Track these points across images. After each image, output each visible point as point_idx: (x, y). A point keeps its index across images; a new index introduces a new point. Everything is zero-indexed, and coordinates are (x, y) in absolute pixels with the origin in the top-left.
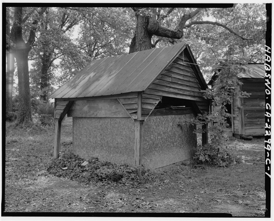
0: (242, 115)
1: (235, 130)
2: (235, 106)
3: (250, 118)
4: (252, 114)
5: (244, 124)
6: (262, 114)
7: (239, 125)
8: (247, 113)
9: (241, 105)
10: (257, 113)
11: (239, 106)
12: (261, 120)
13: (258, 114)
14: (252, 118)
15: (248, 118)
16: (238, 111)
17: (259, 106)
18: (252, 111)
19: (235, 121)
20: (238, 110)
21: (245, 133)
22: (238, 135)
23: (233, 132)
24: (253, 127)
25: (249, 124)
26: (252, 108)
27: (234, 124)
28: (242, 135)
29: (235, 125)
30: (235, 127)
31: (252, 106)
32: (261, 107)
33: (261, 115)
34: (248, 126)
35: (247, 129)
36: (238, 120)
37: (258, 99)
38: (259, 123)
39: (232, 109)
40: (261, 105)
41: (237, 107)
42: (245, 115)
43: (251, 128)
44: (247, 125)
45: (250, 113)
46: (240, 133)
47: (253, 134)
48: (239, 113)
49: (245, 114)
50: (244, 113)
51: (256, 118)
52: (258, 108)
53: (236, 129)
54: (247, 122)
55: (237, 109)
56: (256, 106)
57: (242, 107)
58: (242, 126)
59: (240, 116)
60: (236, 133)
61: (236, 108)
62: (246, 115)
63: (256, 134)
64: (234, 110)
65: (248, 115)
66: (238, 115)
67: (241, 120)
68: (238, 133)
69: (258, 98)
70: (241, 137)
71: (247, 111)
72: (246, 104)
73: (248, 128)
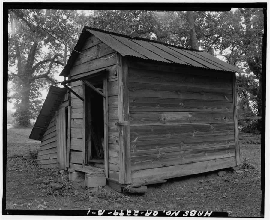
0: (125, 142)
1: (111, 172)
2: (113, 120)
3: (143, 146)
4: (146, 138)
5: (130, 161)
6: (164, 137)
7: (119, 162)
8: (136, 136)
9: (125, 119)
10: (155, 136)
11: (121, 120)
12: (161, 149)
13: (157, 137)
14: (146, 146)
15: (137, 147)
16: (117, 131)
17: (159, 120)
18: (146, 131)
19: (110, 152)
20: (119, 129)
21: (132, 180)
22: (117, 183)
23: (107, 177)
24: (149, 166)
25: (140, 158)
26: (147, 125)
27: (109, 158)
28: (127, 185)
29: (112, 161)
30: (111, 166)
31: (145, 120)
32: (161, 122)
33: (162, 139)
34: (138, 164)
35: (135, 171)
36: (118, 152)
37: (158, 107)
38: (158, 156)
39: (105, 125)
40: (163, 119)
41: (116, 122)
42: (132, 139)
43: (143, 167)
44: (135, 163)
45: (143, 135)
46: (121, 181)
47: (148, 181)
48: (120, 135)
49: (133, 137)
50: (131, 136)
51: (154, 145)
52: (156, 124)
53: (114, 170)
54: (135, 155)
55: (115, 128)
56: (154, 121)
57: (126, 123)
58: (126, 165)
59: (122, 142)
60: (112, 179)
61: (114, 124)
62: (134, 139)
63: (153, 180)
64: (109, 128)
65: (138, 139)
66: (118, 139)
67: (123, 151)
68: (116, 180)
69: (158, 104)
70: (122, 190)
71: (136, 131)
72: (135, 115)
73: (138, 168)
